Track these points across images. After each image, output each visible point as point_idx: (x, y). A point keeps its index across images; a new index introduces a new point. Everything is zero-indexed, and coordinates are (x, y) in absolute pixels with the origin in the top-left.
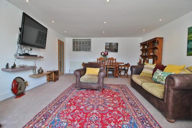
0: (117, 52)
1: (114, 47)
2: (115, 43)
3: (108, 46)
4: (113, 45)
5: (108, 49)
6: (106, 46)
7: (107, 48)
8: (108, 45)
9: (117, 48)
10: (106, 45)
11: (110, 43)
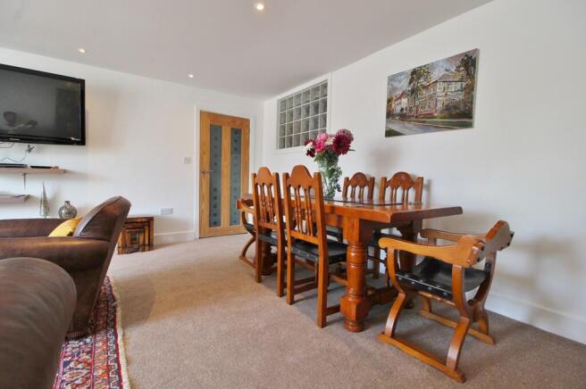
0: (469, 125)
1: (444, 94)
2: (450, 60)
3: (403, 95)
4: (436, 75)
5: (403, 117)
6: (389, 101)
7: (398, 110)
8: (404, 85)
9: (470, 90)
10: (392, 90)
11: (414, 72)
